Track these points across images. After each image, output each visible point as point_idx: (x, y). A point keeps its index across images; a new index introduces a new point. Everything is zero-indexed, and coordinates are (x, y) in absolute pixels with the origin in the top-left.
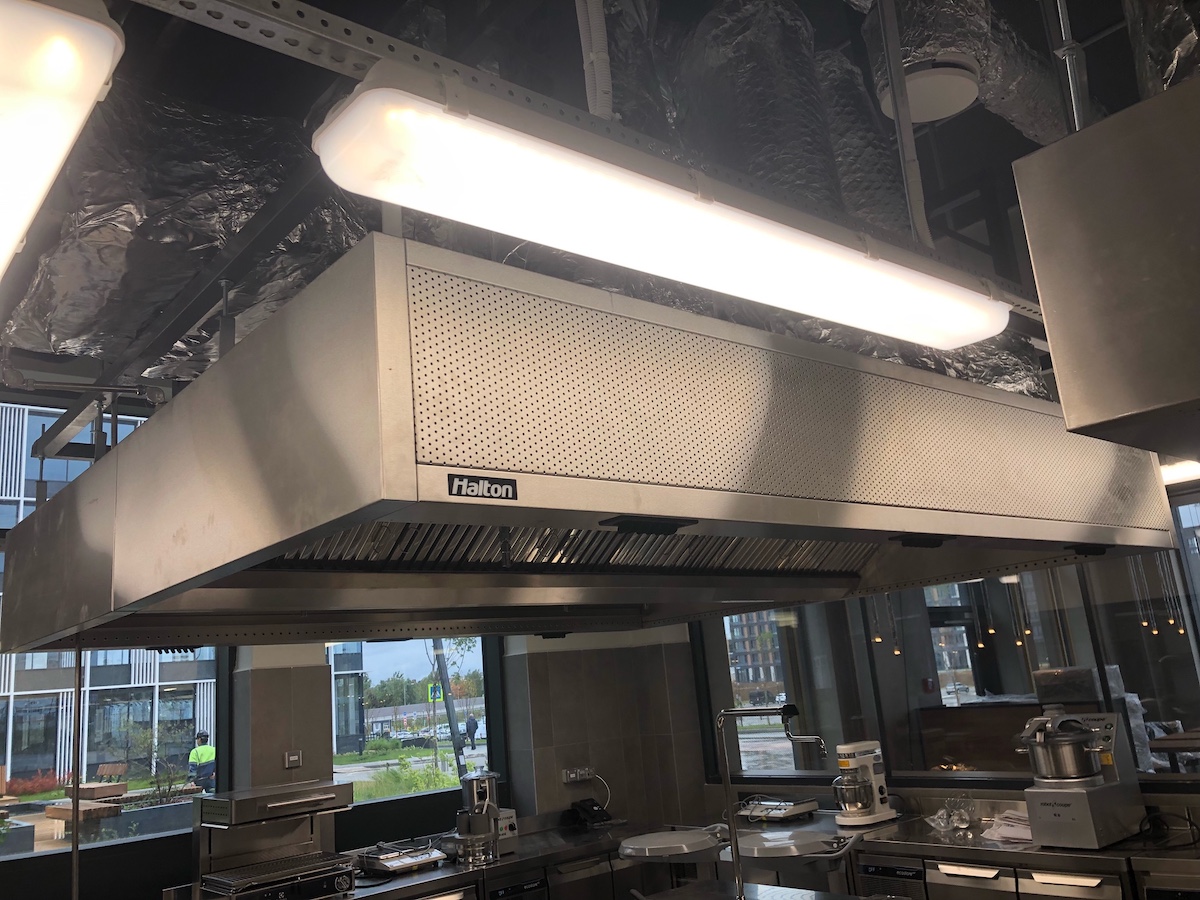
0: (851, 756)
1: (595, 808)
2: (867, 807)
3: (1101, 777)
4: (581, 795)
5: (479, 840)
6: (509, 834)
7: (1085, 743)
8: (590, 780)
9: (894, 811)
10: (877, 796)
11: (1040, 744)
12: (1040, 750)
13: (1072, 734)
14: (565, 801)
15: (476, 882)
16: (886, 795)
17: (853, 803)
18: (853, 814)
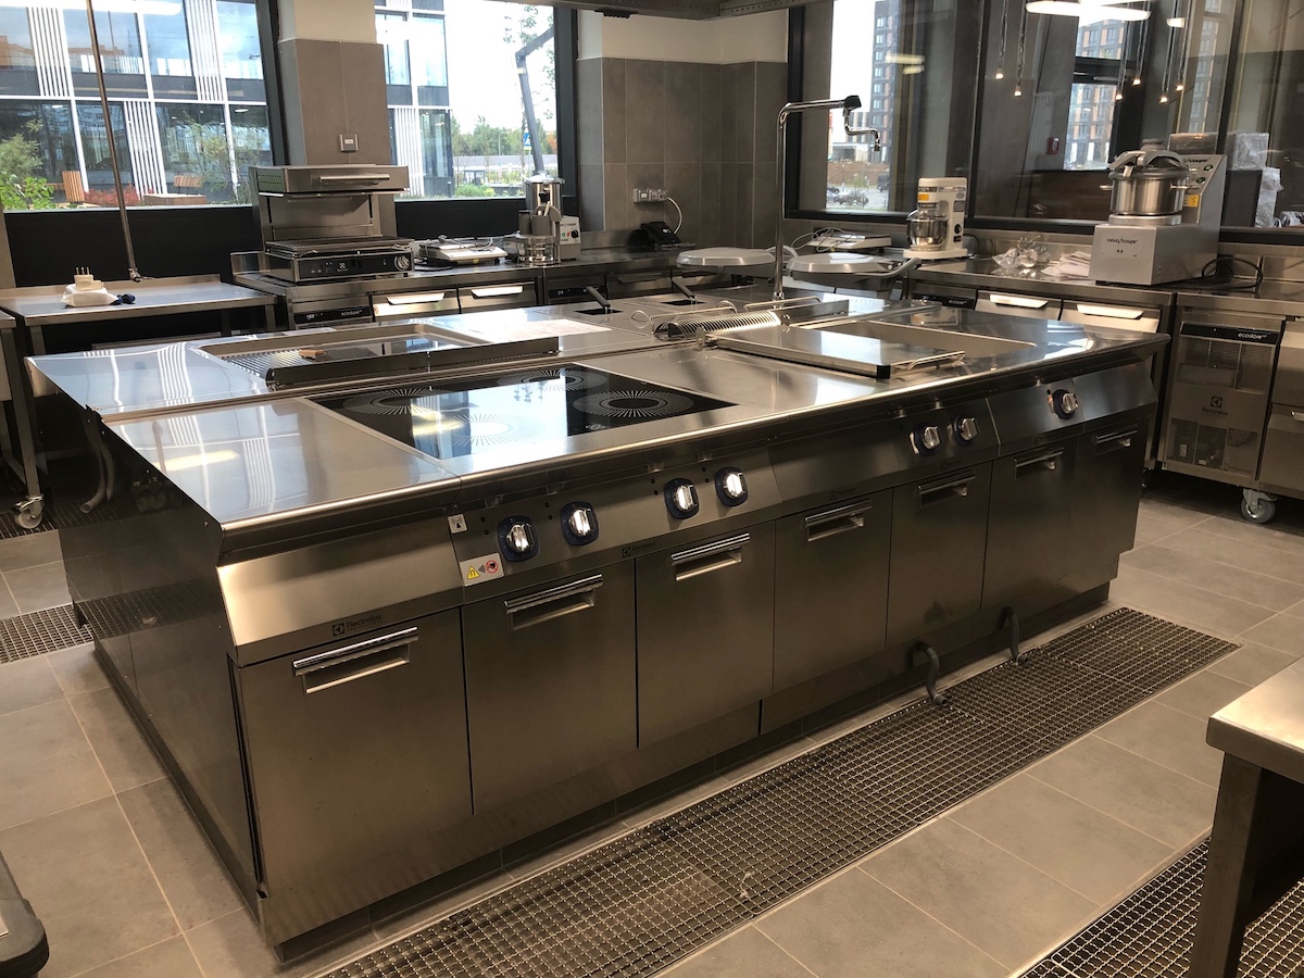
0: (932, 189)
1: (665, 231)
2: (939, 242)
3: (1179, 217)
4: (650, 216)
5: (539, 241)
6: (571, 241)
7: (1174, 180)
8: (662, 202)
9: (966, 250)
10: (951, 233)
11: (1125, 179)
12: (1124, 186)
13: (1164, 169)
14: (635, 220)
15: (536, 279)
16: (961, 234)
17: (924, 237)
18: (923, 249)
